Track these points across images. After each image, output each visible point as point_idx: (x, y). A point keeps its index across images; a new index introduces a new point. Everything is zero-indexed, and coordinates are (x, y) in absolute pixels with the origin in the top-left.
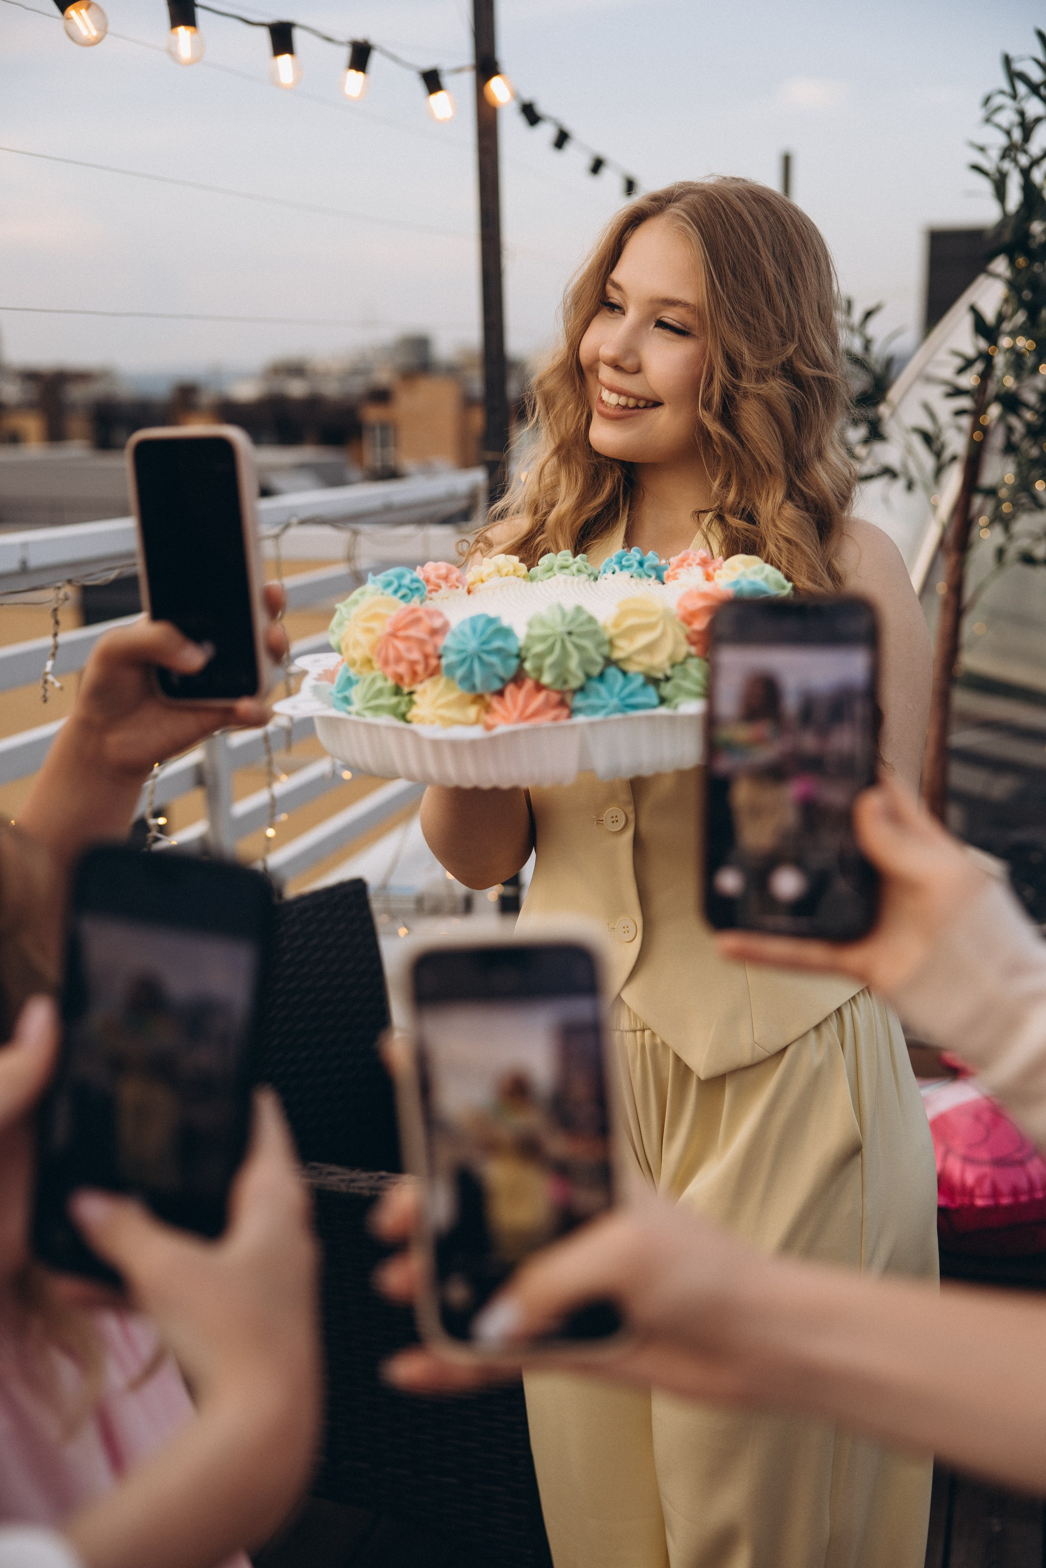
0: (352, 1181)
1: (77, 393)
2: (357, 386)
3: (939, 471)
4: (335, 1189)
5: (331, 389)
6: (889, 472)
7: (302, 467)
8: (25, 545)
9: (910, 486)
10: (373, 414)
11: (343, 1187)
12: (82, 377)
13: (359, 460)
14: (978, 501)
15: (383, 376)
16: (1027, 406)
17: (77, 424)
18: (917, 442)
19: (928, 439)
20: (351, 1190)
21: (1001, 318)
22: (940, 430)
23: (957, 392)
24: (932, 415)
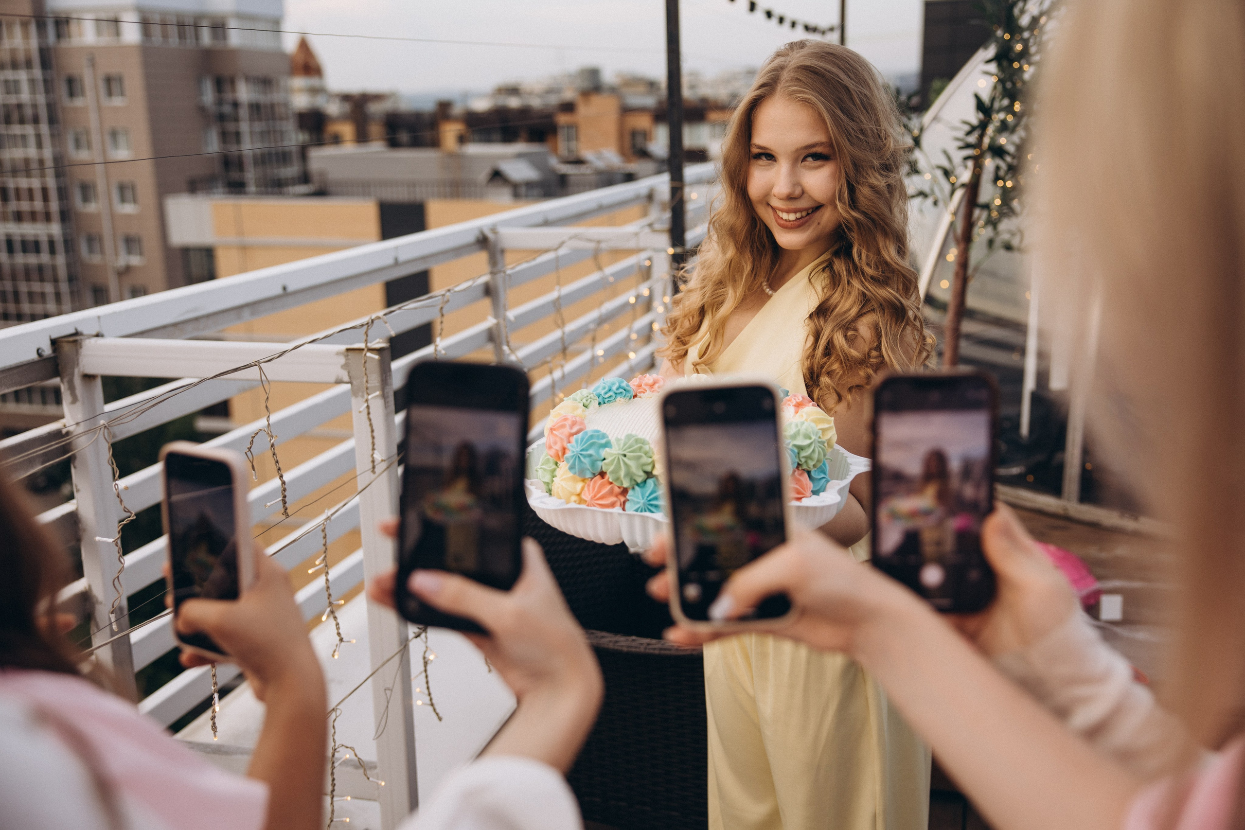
0: (616, 642)
1: (375, 109)
2: (553, 100)
3: (952, 192)
4: (606, 646)
5: (536, 103)
6: (922, 194)
7: (520, 156)
8: (396, 248)
9: (935, 203)
10: (563, 119)
11: (611, 646)
12: (377, 97)
13: (555, 150)
14: (977, 212)
15: (569, 95)
16: (1008, 153)
17: (375, 129)
18: (939, 174)
19: (947, 173)
20: (616, 648)
21: (993, 100)
22: (954, 168)
23: (968, 146)
24: (949, 159)
